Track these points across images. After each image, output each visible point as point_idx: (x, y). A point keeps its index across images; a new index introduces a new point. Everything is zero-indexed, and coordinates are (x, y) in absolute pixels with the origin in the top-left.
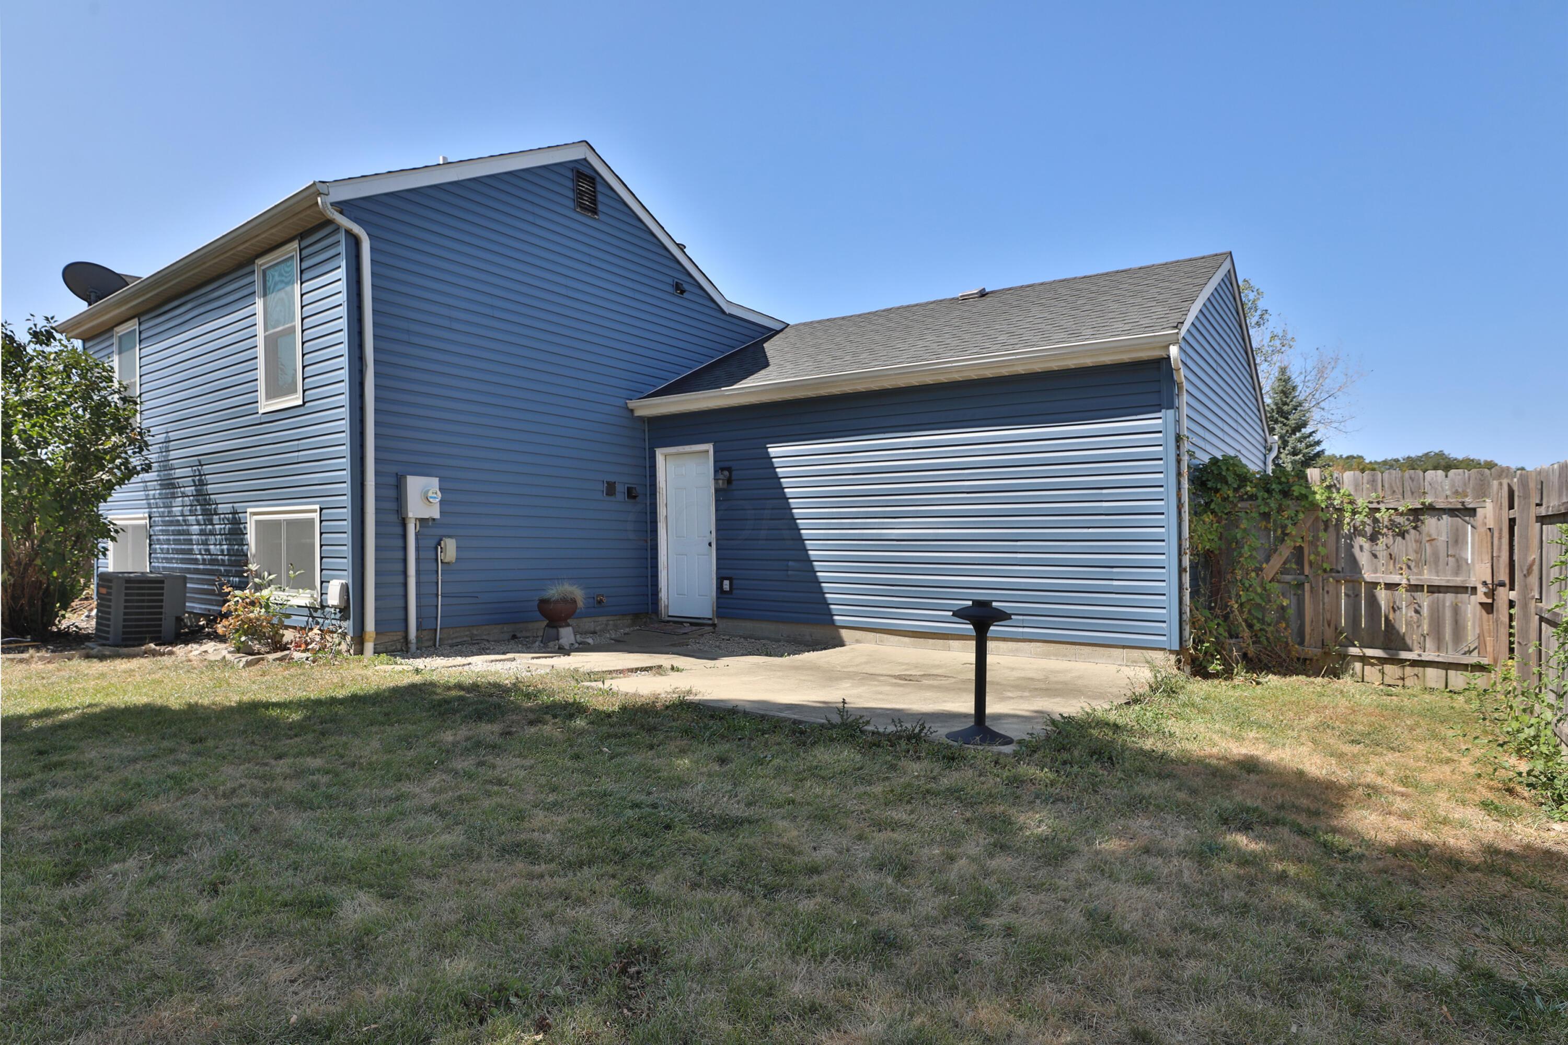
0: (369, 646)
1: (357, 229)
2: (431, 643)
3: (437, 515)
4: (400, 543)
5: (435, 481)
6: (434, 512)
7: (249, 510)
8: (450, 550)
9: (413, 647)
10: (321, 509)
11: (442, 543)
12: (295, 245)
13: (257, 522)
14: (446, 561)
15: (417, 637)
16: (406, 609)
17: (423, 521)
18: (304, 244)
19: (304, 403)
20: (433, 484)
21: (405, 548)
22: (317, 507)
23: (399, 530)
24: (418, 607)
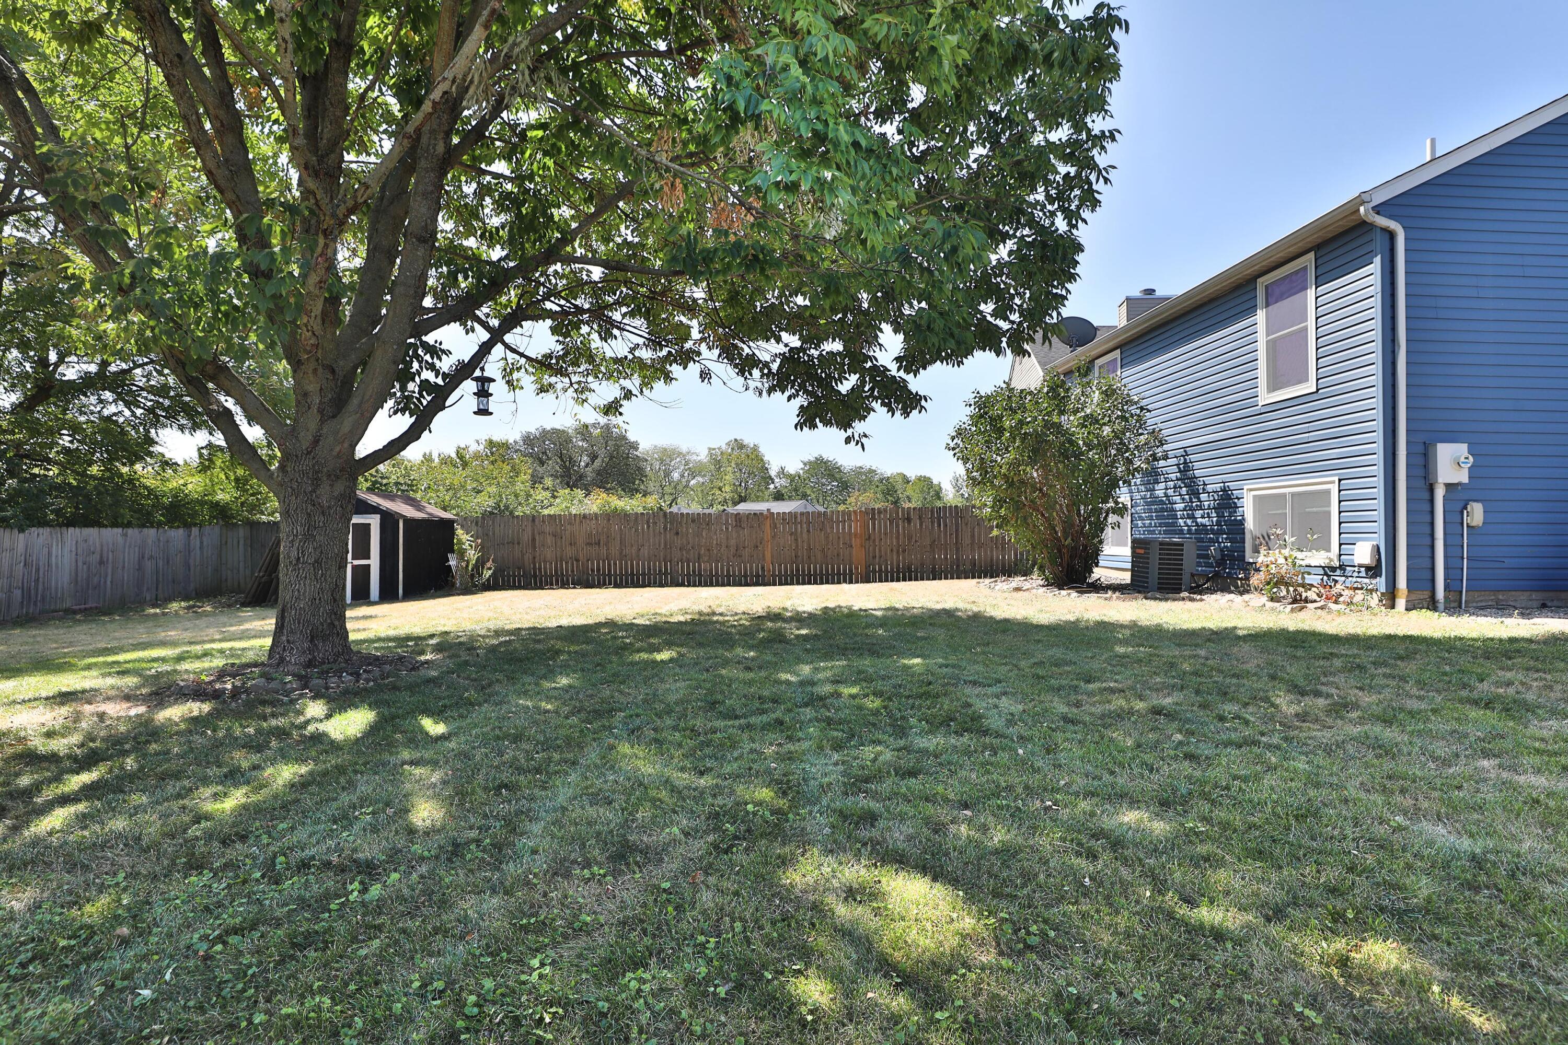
0: (1401, 603)
1: (1393, 225)
2: (1456, 604)
3: (1465, 480)
4: (1427, 507)
5: (1464, 447)
6: (1463, 477)
7: (1245, 487)
8: (1476, 514)
9: (1441, 606)
10: (1340, 480)
11: (1469, 507)
12: (1311, 255)
13: (1254, 496)
14: (1474, 524)
15: (1445, 597)
16: (1433, 569)
17: (1448, 486)
18: (1319, 254)
19: (1318, 390)
20: (1461, 449)
21: (1432, 512)
22: (1336, 479)
23: (1426, 495)
24: (1446, 568)
